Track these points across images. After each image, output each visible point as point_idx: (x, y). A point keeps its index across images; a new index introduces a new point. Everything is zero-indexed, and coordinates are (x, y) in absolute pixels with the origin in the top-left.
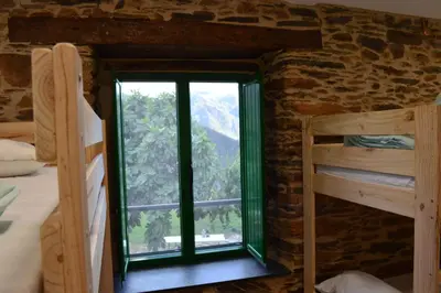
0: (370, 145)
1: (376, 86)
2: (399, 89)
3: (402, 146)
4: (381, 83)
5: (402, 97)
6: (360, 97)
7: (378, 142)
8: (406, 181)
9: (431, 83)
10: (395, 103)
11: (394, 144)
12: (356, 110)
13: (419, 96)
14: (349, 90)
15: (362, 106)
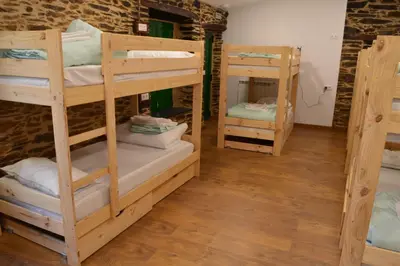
0: (19, 57)
1: (29, 9)
2: (49, 14)
3: (40, 58)
4: (34, 7)
5: (52, 20)
6: (16, 17)
7: (24, 54)
8: (44, 82)
9: (75, 11)
10: (46, 25)
11: (34, 56)
12: (12, 28)
13: (65, 21)
14: (5, 11)
15: (18, 26)
